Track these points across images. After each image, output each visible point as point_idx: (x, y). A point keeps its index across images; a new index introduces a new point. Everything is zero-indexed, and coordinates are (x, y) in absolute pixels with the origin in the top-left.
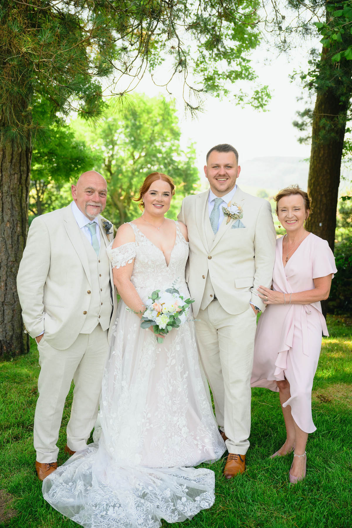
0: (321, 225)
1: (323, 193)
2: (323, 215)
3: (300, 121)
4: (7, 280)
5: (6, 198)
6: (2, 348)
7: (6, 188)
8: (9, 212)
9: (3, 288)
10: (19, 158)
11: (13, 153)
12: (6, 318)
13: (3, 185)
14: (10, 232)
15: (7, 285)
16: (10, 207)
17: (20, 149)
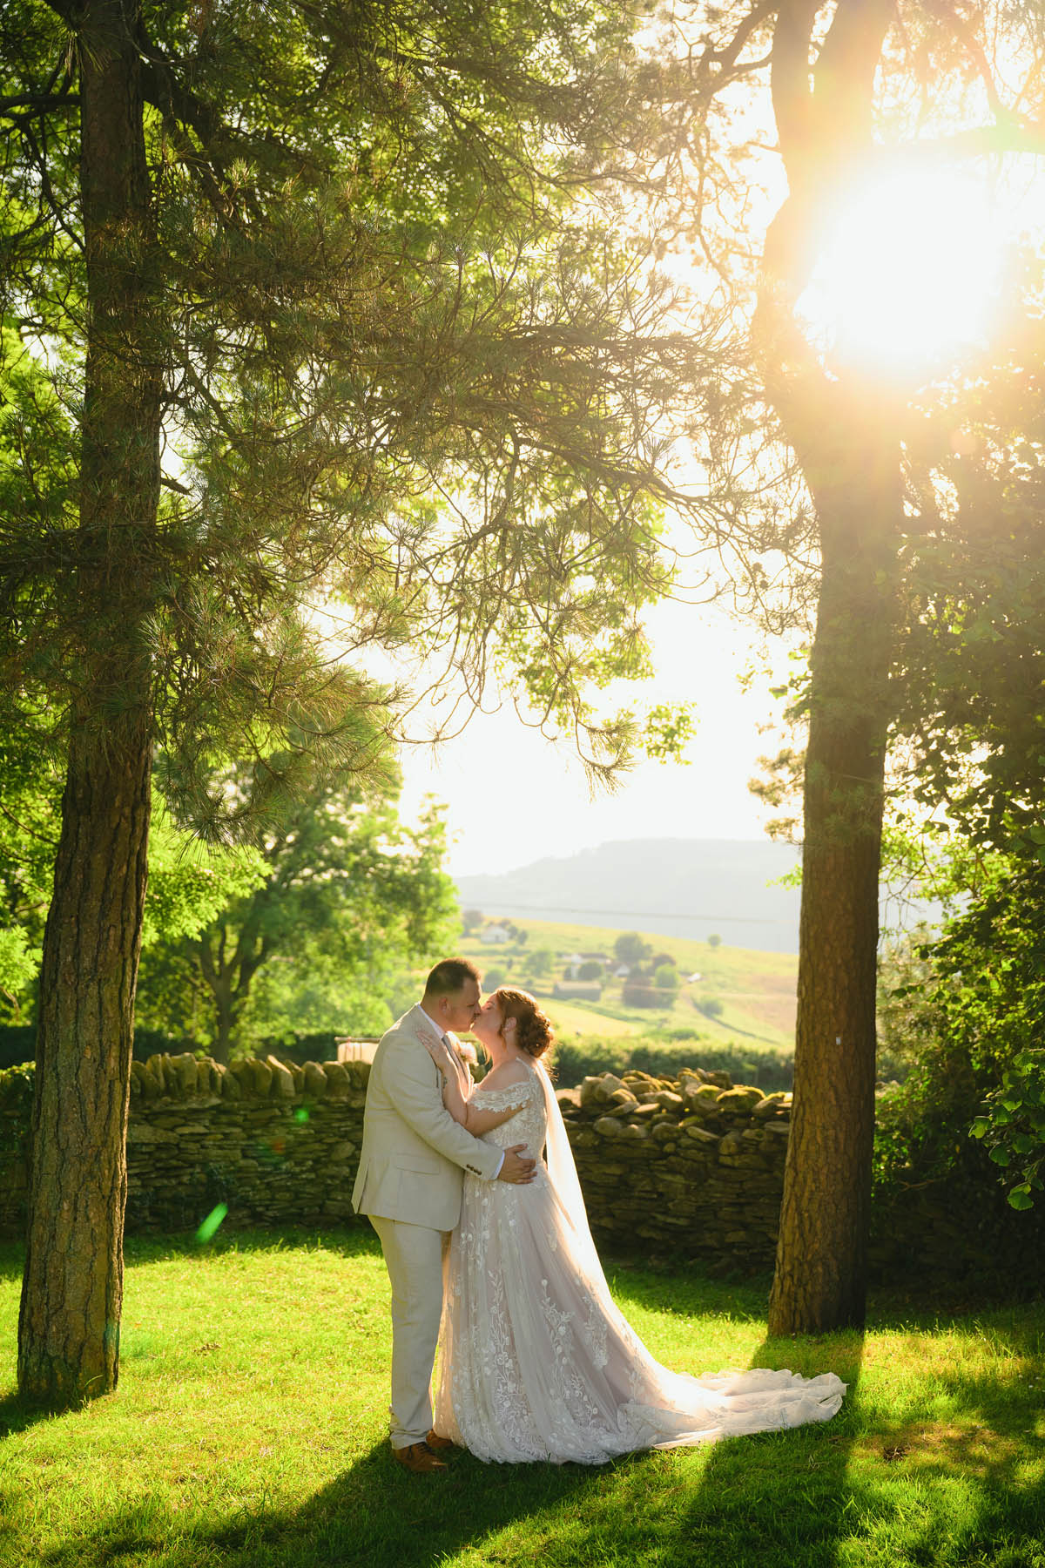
0: (838, 1041)
1: (839, 961)
2: (843, 1015)
3: (766, 779)
4: (76, 1195)
5: (87, 986)
6: (52, 1379)
7: (87, 963)
8: (92, 1022)
9: (65, 1215)
10: (120, 890)
11: (107, 878)
12: (69, 1296)
13: (79, 954)
14: (91, 1072)
15: (76, 1209)
16: (95, 1009)
17: (125, 868)
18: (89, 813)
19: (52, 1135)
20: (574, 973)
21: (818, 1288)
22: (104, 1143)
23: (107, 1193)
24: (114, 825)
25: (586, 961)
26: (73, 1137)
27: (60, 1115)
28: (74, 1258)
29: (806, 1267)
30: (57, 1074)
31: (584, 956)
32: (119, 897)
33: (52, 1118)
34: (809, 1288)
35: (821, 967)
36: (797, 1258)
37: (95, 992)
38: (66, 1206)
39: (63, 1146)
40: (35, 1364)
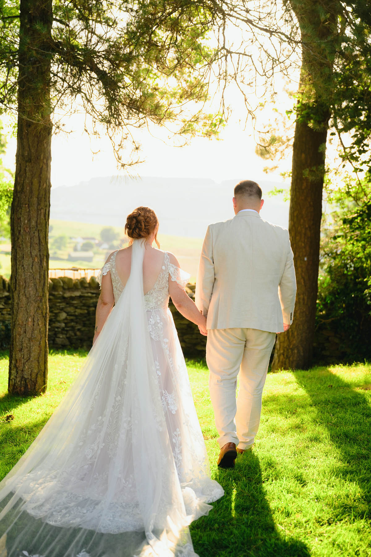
0: (306, 259)
1: (307, 226)
2: (308, 248)
4: (34, 316)
5: (34, 233)
6: (26, 385)
7: (33, 223)
8: (37, 247)
9: (30, 323)
10: (44, 194)
11: (39, 189)
12: (32, 355)
13: (30, 219)
14: (37, 267)
15: (34, 321)
16: (37, 242)
17: (45, 185)
18: (31, 162)
19: (23, 292)
20: (79, 247)
21: (295, 359)
22: (43, 295)
23: (44, 315)
24: (41, 167)
25: (85, 241)
26: (32, 293)
27: (26, 284)
28: (33, 340)
29: (290, 350)
30: (24, 268)
31: (84, 239)
32: (44, 196)
33: (23, 285)
34: (291, 359)
35: (299, 228)
36: (286, 347)
37: (37, 235)
38: (30, 320)
39: (28, 296)
40: (19, 382)
